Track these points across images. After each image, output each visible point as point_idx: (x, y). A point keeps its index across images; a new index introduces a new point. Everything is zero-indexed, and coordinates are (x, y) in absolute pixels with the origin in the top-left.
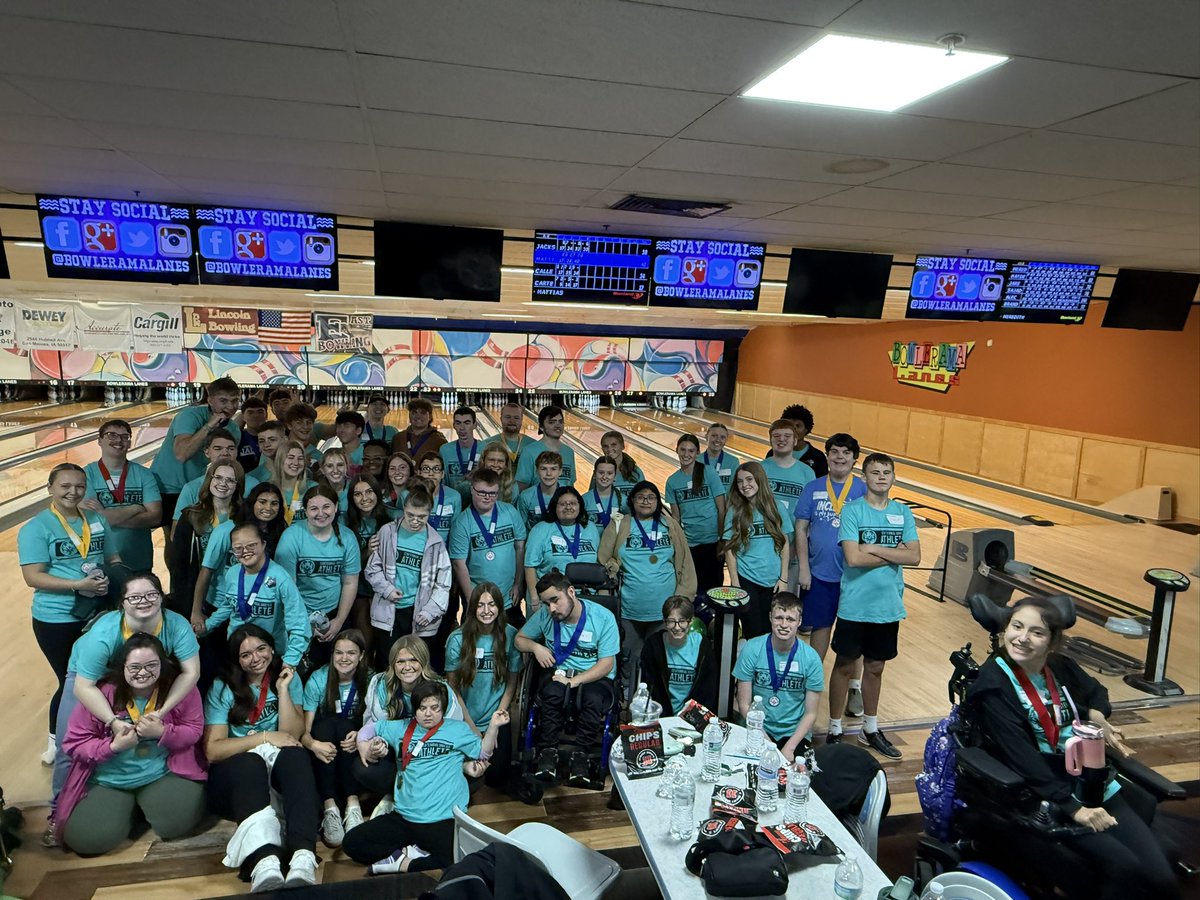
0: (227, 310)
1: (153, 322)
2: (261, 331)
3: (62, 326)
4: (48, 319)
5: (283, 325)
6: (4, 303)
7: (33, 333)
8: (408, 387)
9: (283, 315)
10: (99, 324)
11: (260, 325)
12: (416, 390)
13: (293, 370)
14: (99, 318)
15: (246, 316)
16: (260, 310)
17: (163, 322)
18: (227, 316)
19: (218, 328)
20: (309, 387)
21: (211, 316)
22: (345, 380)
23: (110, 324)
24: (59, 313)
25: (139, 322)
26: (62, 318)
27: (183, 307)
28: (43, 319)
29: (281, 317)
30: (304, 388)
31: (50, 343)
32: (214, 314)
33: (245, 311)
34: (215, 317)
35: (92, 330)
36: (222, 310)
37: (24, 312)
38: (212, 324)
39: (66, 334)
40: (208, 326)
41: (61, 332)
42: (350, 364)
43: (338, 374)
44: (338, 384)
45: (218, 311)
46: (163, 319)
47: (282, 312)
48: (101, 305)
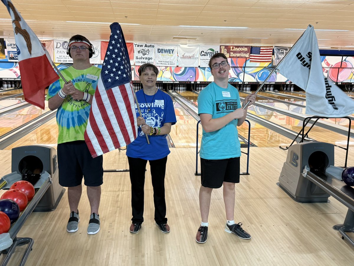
0: (238, 47)
1: (208, 53)
2: (251, 56)
3: (172, 55)
4: (167, 53)
5: (261, 53)
6: (151, 45)
7: (161, 59)
8: (286, 82)
9: (261, 48)
10: (186, 55)
11: (251, 53)
12: (289, 84)
13: (238, 76)
14: (188, 52)
15: (246, 49)
16: (252, 46)
17: (212, 53)
18: (238, 49)
19: (234, 55)
20: (244, 82)
21: (231, 50)
22: (259, 79)
23: (191, 55)
24: (172, 50)
25: (203, 53)
26: (173, 52)
27: (220, 46)
28: (165, 53)
29: (260, 49)
30: (241, 83)
31: (167, 63)
32: (233, 49)
33: (246, 47)
34: (233, 50)
35: (184, 57)
36: (236, 47)
37: (158, 49)
38: (232, 53)
39: (173, 60)
40: (230, 54)
41: (172, 59)
42: (262, 72)
43: (257, 77)
44: (256, 81)
45: (234, 47)
46: (212, 52)
47: (261, 47)
48: (189, 46)
